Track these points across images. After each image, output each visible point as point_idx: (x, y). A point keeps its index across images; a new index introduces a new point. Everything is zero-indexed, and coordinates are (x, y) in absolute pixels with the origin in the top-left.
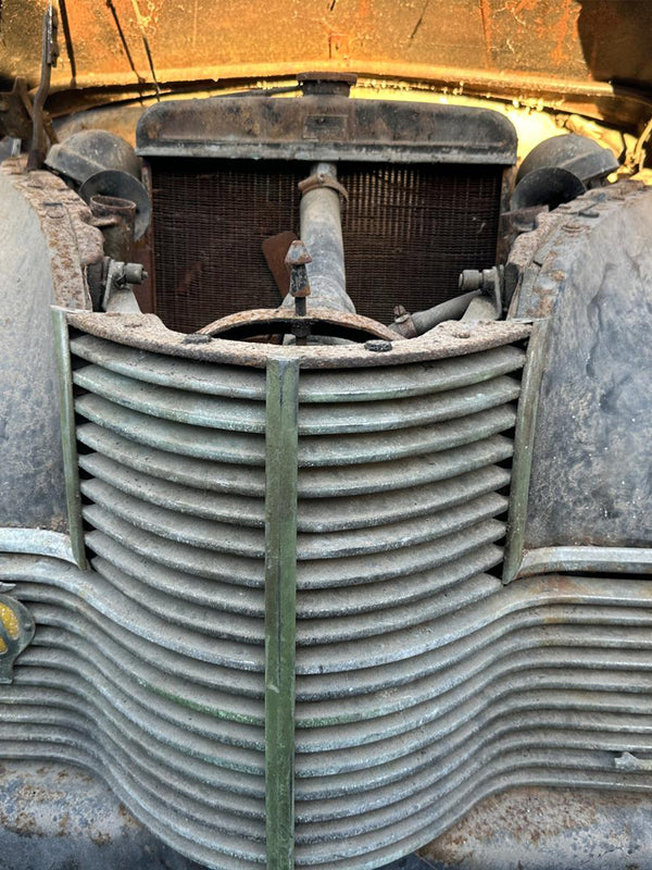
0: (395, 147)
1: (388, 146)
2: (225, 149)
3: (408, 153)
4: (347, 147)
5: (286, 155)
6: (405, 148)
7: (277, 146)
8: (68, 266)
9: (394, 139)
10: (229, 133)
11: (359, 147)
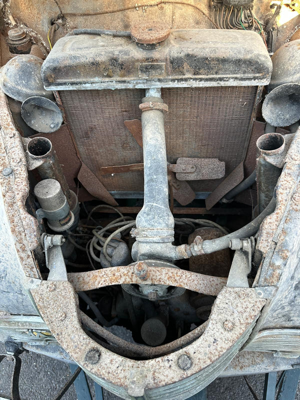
0: (195, 79)
1: (191, 79)
2: (94, 85)
3: (203, 82)
4: (166, 81)
5: (130, 86)
6: (201, 80)
7: (124, 82)
8: (24, 250)
9: (194, 74)
10: (95, 77)
11: (173, 80)
